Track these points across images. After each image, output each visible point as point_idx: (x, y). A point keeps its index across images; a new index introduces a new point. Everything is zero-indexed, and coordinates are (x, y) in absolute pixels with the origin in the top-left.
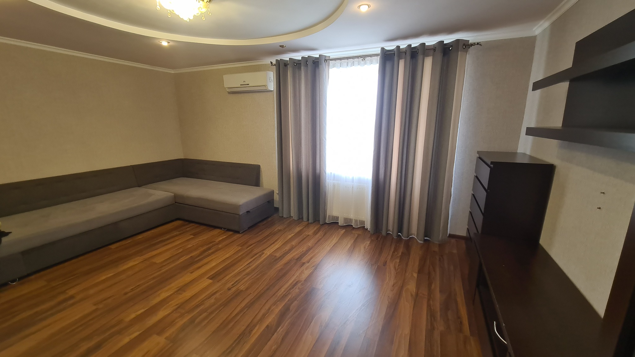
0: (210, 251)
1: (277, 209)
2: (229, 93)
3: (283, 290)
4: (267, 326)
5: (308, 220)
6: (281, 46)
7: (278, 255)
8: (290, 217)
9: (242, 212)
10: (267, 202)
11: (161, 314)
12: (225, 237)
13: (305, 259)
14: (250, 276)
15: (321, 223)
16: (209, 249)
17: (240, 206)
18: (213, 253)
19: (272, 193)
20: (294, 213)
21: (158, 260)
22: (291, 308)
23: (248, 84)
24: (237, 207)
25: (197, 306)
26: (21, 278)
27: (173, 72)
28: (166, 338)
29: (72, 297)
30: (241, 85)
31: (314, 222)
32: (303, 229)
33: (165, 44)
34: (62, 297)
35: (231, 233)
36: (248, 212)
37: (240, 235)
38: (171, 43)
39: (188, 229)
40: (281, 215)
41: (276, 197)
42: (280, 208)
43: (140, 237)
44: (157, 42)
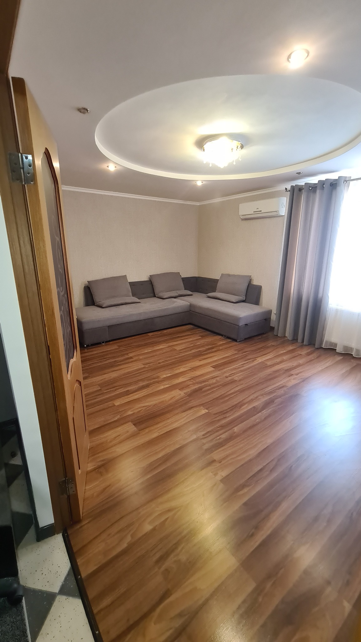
0: (213, 350)
1: (272, 329)
2: (242, 220)
3: (270, 388)
4: (254, 407)
5: (303, 341)
6: (297, 173)
7: (269, 363)
8: (285, 337)
9: (242, 323)
10: (265, 319)
11: (181, 380)
12: (225, 342)
13: (293, 372)
14: (243, 373)
15: (316, 346)
16: (213, 348)
17: (240, 318)
18: (215, 351)
19: (270, 312)
20: (289, 334)
21: (178, 348)
22: (275, 401)
23: (261, 211)
24: (238, 319)
25: (204, 382)
26: (106, 342)
27: (198, 204)
28: (185, 393)
29: (131, 358)
30: (254, 212)
31: (309, 345)
32: (296, 348)
33: (199, 184)
34: (126, 357)
35: (230, 340)
36: (246, 325)
37: (237, 343)
38: (204, 182)
39: (197, 332)
40: (275, 334)
41: (273, 317)
42: (276, 328)
43: (165, 331)
44: (194, 183)
